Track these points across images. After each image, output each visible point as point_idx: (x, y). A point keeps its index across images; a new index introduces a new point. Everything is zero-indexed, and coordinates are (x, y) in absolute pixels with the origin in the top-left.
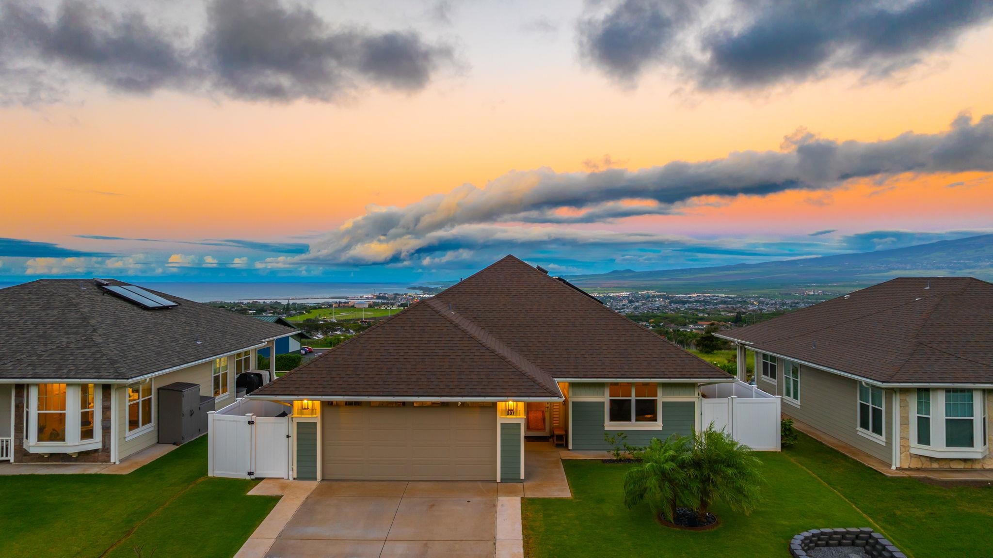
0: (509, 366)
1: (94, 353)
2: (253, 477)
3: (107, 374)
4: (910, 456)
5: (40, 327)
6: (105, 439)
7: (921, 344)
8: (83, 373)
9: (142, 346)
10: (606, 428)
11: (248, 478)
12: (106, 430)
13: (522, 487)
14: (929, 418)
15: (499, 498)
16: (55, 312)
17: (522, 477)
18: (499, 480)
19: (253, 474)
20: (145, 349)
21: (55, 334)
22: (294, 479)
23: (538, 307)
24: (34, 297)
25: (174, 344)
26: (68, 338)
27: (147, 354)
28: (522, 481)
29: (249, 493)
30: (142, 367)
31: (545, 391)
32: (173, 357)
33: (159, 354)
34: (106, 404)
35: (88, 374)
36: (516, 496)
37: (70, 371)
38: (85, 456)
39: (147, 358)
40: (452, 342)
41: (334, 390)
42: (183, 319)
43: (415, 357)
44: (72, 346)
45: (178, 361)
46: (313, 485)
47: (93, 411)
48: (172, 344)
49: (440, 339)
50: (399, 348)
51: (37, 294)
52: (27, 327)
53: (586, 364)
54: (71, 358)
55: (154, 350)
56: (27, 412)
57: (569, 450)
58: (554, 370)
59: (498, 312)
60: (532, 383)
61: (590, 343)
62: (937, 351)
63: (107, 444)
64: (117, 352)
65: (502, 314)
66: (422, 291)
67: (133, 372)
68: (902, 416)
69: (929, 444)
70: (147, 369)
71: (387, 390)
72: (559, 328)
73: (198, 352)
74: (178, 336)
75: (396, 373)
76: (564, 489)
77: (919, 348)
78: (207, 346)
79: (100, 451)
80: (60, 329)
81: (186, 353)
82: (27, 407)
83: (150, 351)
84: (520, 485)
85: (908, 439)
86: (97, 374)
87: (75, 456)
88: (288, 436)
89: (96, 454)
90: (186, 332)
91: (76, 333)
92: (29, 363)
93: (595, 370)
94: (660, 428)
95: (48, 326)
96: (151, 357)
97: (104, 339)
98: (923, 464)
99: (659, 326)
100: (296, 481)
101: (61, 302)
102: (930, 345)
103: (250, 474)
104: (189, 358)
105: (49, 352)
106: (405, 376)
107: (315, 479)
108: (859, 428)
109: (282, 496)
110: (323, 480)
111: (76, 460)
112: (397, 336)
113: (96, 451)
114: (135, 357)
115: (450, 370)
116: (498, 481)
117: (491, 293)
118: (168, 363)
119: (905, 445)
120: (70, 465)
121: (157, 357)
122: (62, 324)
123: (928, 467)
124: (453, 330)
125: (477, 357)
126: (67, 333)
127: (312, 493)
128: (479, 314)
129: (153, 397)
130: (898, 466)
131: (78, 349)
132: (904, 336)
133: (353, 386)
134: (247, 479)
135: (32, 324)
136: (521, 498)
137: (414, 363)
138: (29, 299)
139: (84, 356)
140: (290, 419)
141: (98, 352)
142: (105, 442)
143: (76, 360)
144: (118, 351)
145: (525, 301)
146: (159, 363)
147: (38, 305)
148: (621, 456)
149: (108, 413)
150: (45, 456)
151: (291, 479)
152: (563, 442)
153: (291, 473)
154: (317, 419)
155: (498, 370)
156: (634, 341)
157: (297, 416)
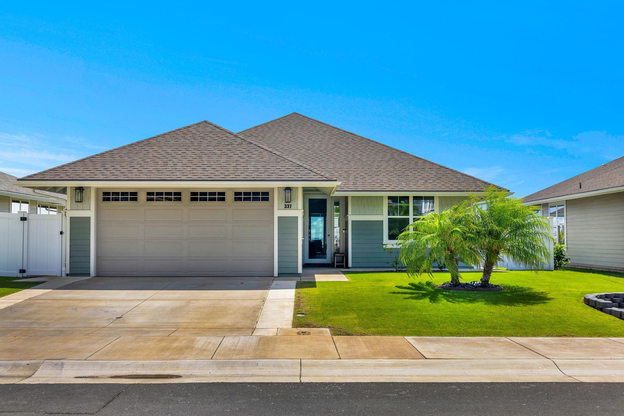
10: (385, 245)
15: (274, 282)
17: (300, 271)
18: (276, 274)
19: (25, 272)
22: (67, 275)
28: (299, 276)
36: (292, 281)
57: (349, 268)
84: (297, 279)
88: (61, 233)
100: (69, 277)
103: (22, 271)
107: (89, 274)
109: (48, 281)
110: (96, 276)
116: (275, 276)
127: (81, 281)
134: (18, 276)
140: (64, 214)
151: (64, 275)
152: (344, 265)
153: (64, 268)
154: (90, 213)
155: (275, 163)
156: (411, 166)
157: (70, 210)
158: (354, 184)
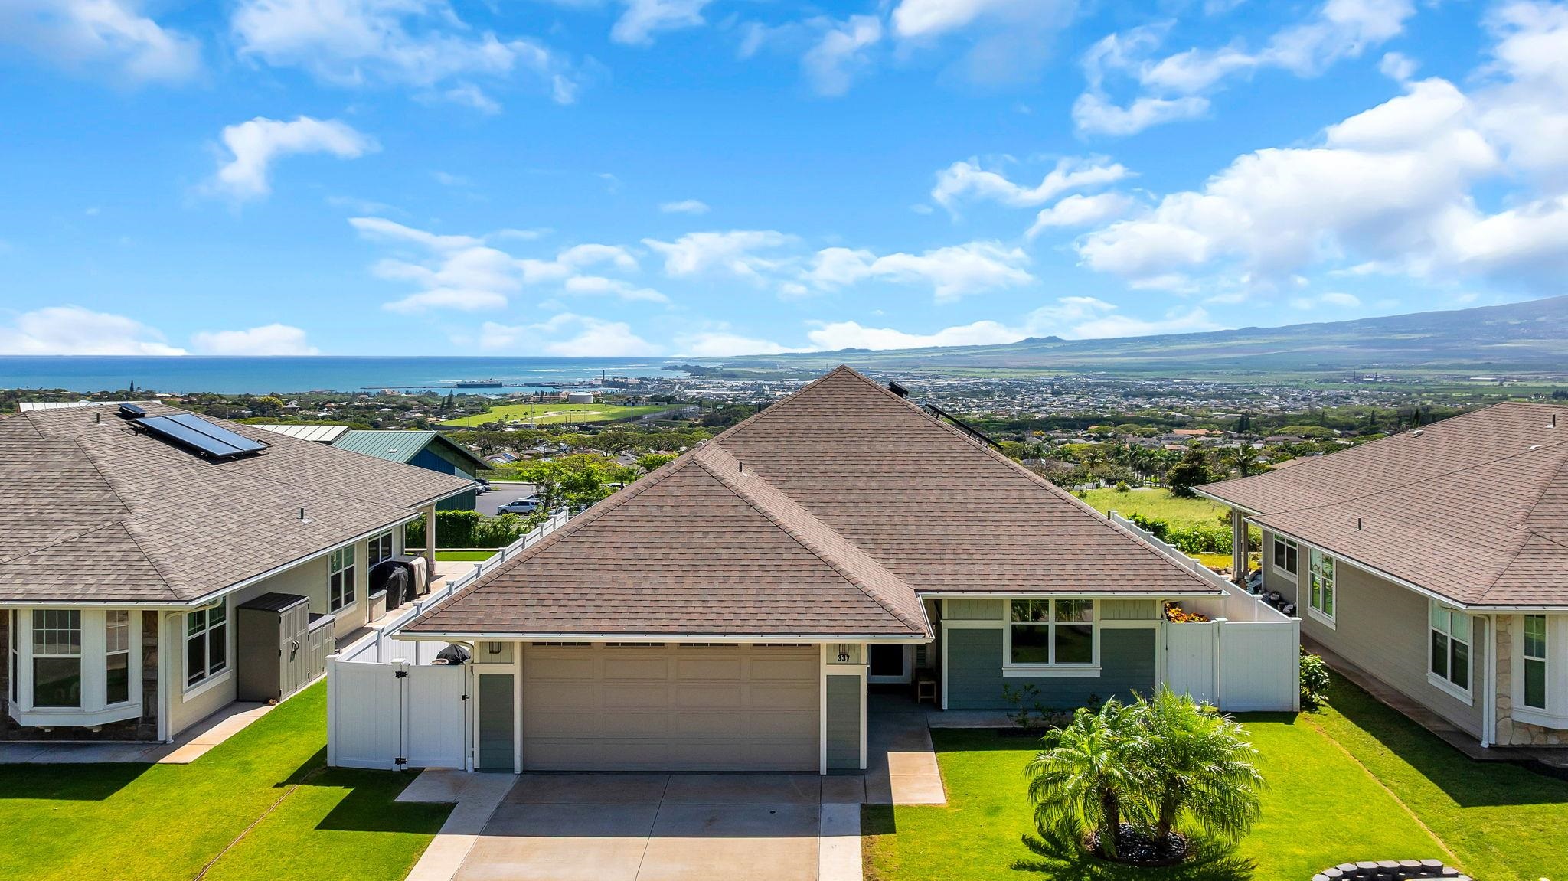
0: (841, 580)
1: (127, 554)
2: (404, 767)
3: (152, 592)
4: (1513, 725)
5: (32, 502)
6: (148, 700)
7: (1535, 533)
8: (109, 592)
9: (209, 535)
10: (1005, 674)
11: (396, 768)
12: (150, 686)
13: (862, 783)
14: (1544, 663)
15: (824, 806)
16: (56, 474)
17: (863, 765)
18: (823, 770)
19: (404, 763)
20: (215, 541)
21: (58, 515)
22: (476, 770)
23: (891, 462)
24: (18, 444)
25: (263, 526)
26: (81, 523)
27: (218, 551)
28: (862, 773)
29: (399, 799)
30: (211, 577)
31: (902, 624)
32: (262, 552)
33: (237, 548)
34: (150, 642)
35: (119, 592)
36: (852, 801)
37: (87, 587)
38: (114, 732)
39: (219, 559)
40: (743, 535)
41: (543, 622)
42: (276, 473)
43: (681, 563)
44: (90, 539)
45: (272, 560)
46: (508, 782)
47: (127, 654)
48: (260, 527)
49: (724, 530)
50: (653, 546)
51: (23, 440)
52: (9, 503)
53: (971, 567)
54: (87, 563)
55: (230, 542)
56: (15, 656)
57: (943, 710)
58: (917, 577)
59: (823, 471)
60: (880, 611)
61: (980, 528)
62: (1558, 547)
63: (151, 709)
64: (167, 550)
65: (829, 474)
66: (689, 374)
67: (195, 588)
68: (1500, 658)
69: (1543, 707)
70: (219, 579)
71: (634, 623)
72: (926, 500)
73: (305, 539)
74: (268, 511)
75: (650, 591)
76: (934, 787)
77: (1530, 542)
78: (319, 527)
79: (140, 720)
80: (66, 506)
81: (284, 544)
82: (15, 647)
83: (222, 544)
84: (858, 781)
85: (1509, 698)
86: (134, 592)
87: (97, 731)
88: (464, 698)
89: (134, 728)
90: (283, 502)
91: (93, 514)
92: (17, 572)
93: (986, 577)
94: (1098, 675)
95: (46, 501)
96: (224, 557)
97: (145, 525)
98: (1533, 739)
99: (1106, 437)
100: (480, 775)
101: (65, 454)
102: (1548, 536)
103: (400, 761)
104: (289, 554)
105: (51, 551)
106: (664, 598)
107: (512, 770)
108: (1430, 673)
109: (456, 804)
110: (525, 772)
111: (98, 736)
112: (651, 524)
113: (134, 721)
114: (197, 557)
115: (740, 586)
116: (821, 773)
117: (810, 435)
118: (255, 566)
119: (1504, 707)
120: (88, 745)
121: (237, 555)
122: (69, 496)
123: (1541, 743)
124: (746, 513)
125: (786, 562)
126: (78, 514)
127: (506, 798)
128: (791, 474)
129: (228, 622)
130: (1493, 742)
131: (100, 544)
132: (1508, 518)
133: (576, 616)
134: (394, 770)
135: (18, 496)
136: (861, 805)
137: (680, 574)
138: (10, 448)
139: (110, 558)
140: (468, 669)
141: (132, 550)
142: (149, 708)
143: (97, 567)
144: (168, 547)
145: (869, 451)
146: (240, 566)
147: (25, 460)
148: (1031, 723)
149: (153, 656)
150: (46, 731)
151: (470, 770)
152: (933, 699)
153: (470, 760)
154: (515, 670)
155: (822, 586)
156: (1054, 523)
157: (480, 663)
158: (954, 572)
